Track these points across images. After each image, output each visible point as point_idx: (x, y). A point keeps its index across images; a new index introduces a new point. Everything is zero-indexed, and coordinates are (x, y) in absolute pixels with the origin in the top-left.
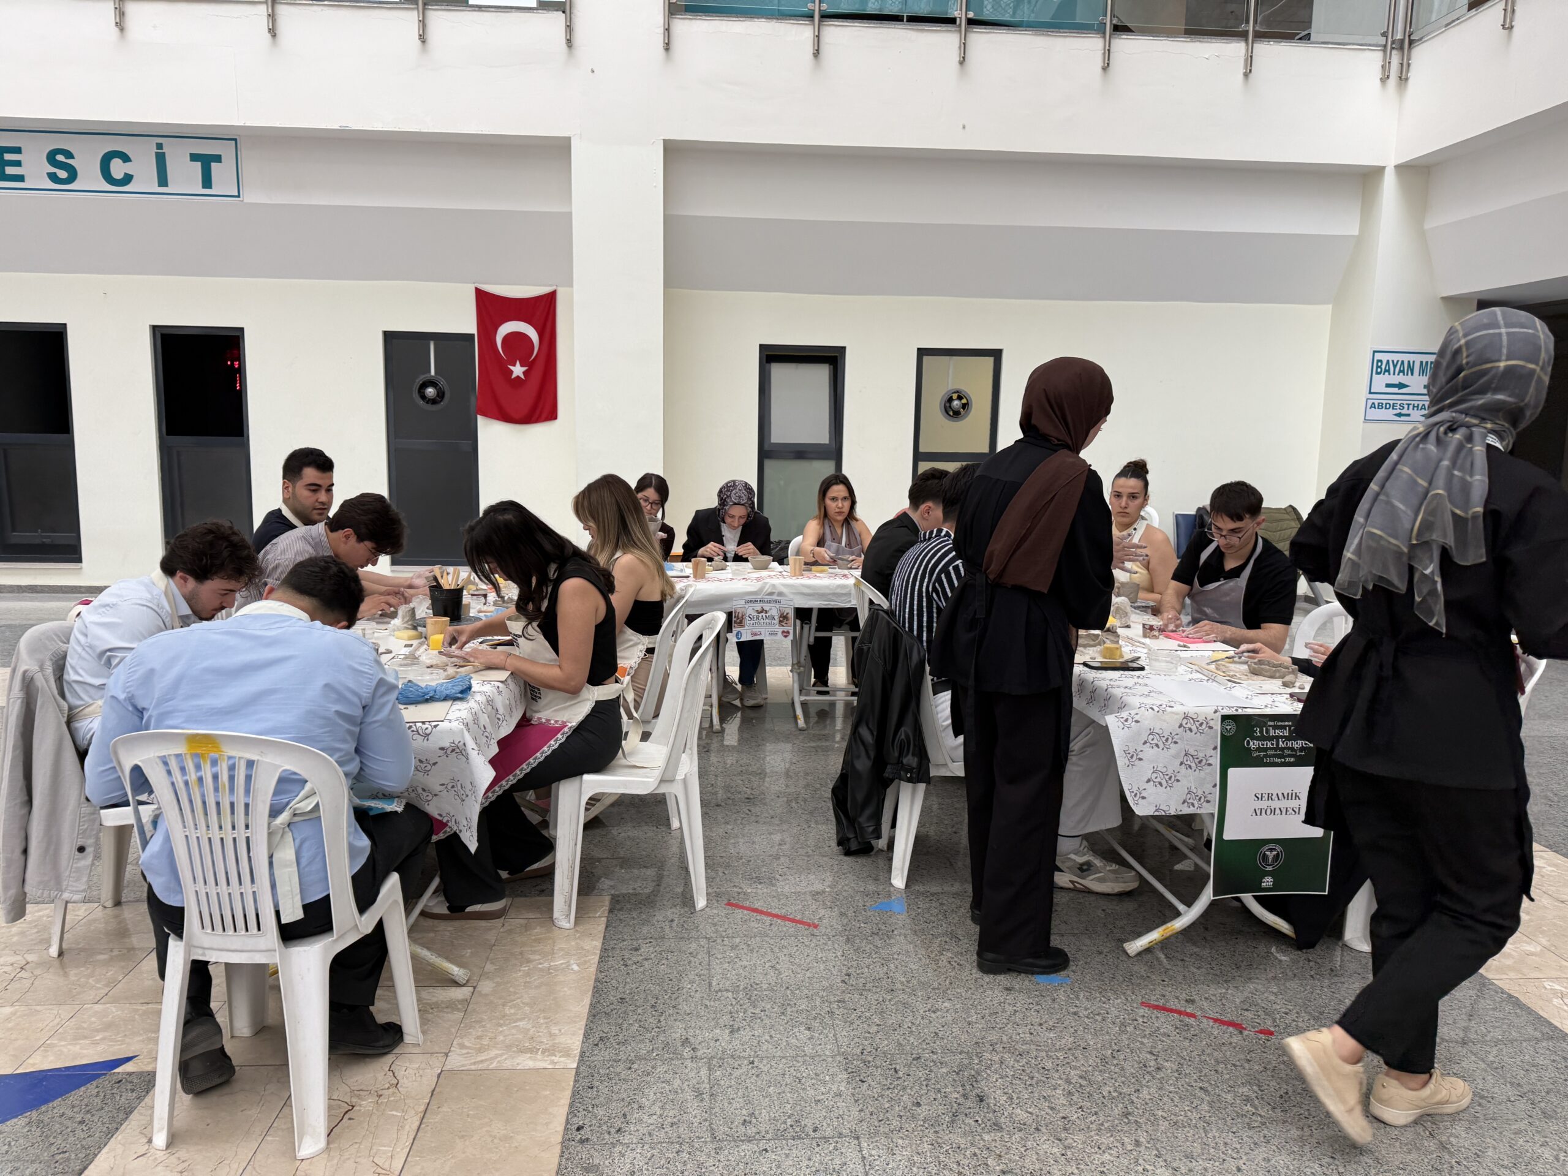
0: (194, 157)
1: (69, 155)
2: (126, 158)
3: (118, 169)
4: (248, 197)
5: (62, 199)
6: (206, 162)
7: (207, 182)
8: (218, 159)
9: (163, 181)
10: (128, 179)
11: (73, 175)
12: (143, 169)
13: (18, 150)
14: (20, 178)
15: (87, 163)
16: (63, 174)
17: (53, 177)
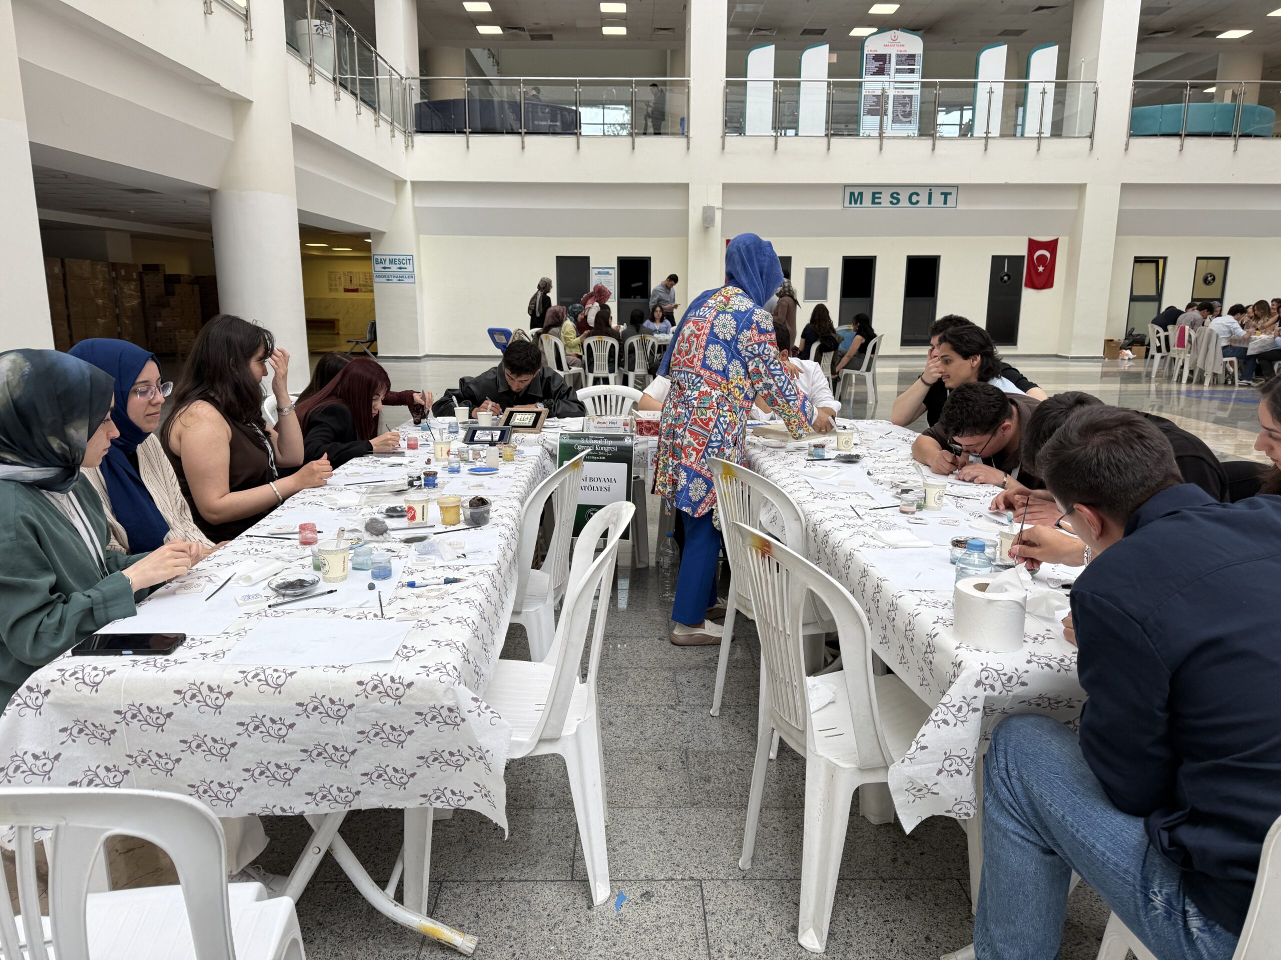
0: (942, 194)
1: (898, 194)
2: (918, 194)
3: (914, 199)
4: (958, 208)
5: (894, 210)
6: (946, 195)
7: (945, 203)
8: (950, 194)
9: (930, 203)
10: (918, 202)
11: (898, 201)
12: (923, 198)
13: (880, 193)
14: (880, 203)
15: (904, 197)
16: (895, 201)
17: (891, 203)
